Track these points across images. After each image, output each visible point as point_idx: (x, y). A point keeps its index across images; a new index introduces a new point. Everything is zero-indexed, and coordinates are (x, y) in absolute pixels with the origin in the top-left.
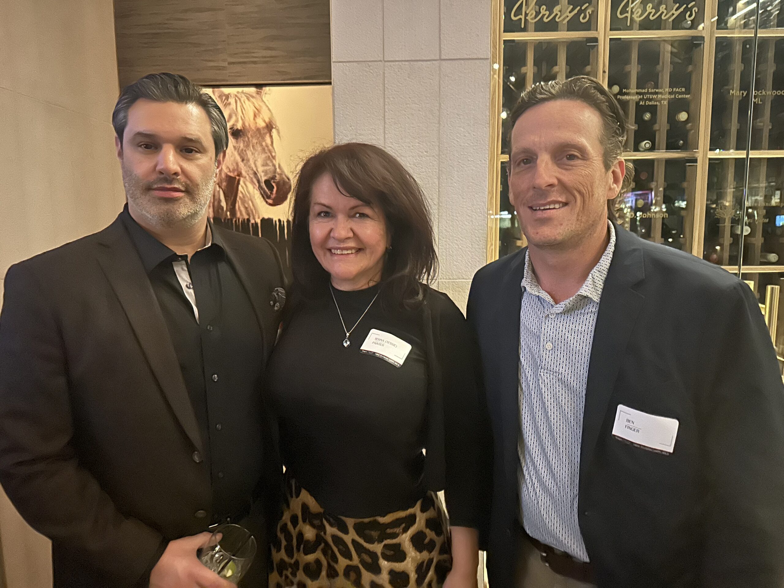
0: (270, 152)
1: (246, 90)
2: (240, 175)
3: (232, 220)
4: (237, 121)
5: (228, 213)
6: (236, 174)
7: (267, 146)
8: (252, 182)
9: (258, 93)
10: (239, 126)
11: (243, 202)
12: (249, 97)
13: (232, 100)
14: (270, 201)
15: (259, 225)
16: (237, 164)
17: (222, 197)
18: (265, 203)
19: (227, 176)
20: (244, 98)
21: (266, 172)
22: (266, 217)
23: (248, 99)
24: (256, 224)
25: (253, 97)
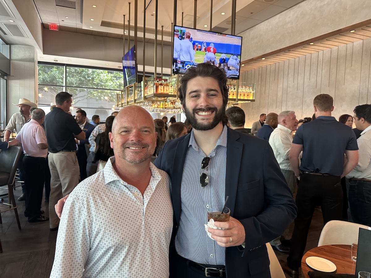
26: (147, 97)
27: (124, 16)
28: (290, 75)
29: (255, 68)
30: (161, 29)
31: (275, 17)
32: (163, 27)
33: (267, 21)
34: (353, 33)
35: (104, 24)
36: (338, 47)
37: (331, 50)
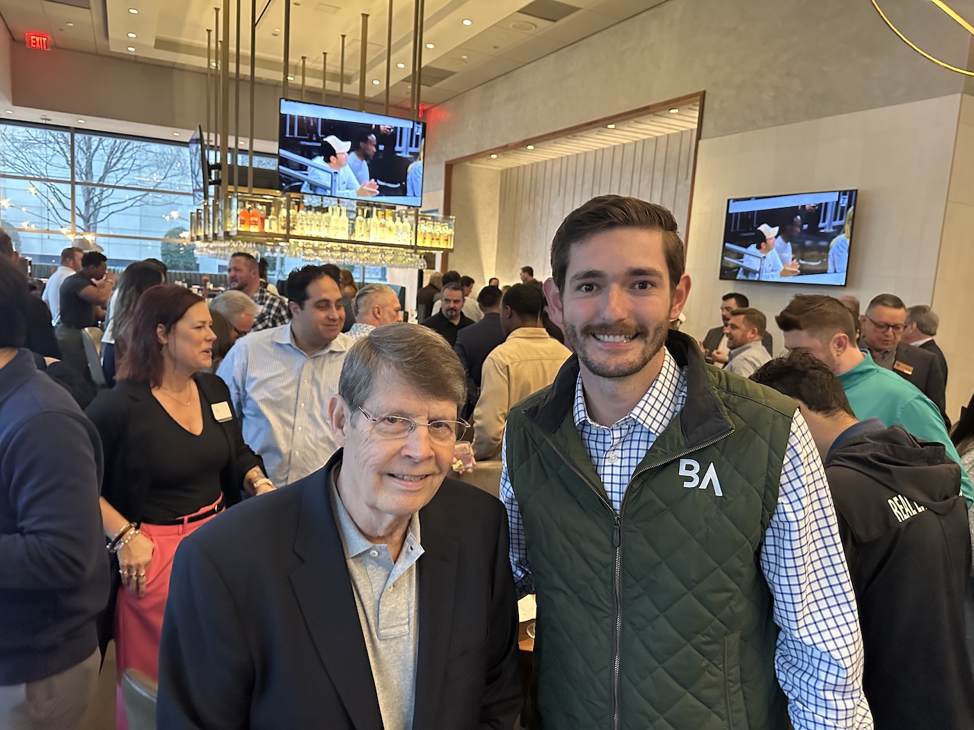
27: (209, 31)
30: (301, 62)
32: (306, 59)
34: (678, 114)
35: (161, 44)
36: (668, 135)
37: (657, 140)
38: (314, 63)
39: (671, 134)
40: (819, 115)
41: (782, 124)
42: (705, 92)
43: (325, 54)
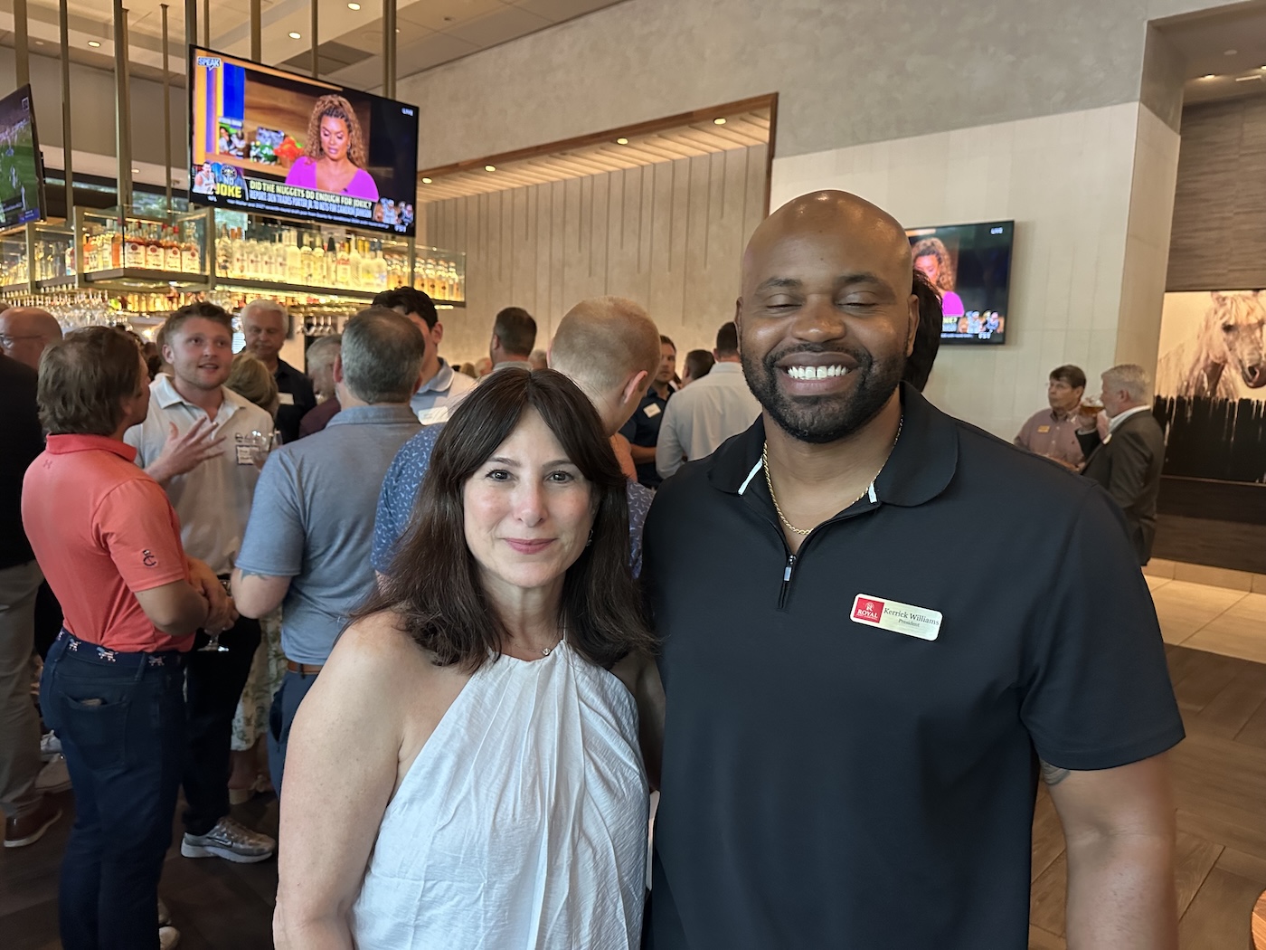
0: (1258, 343)
1: (1243, 293)
2: (1225, 361)
3: (1210, 398)
4: (1230, 318)
5: (1209, 393)
6: (1222, 360)
7: (1256, 338)
8: (1236, 368)
9: (1254, 296)
10: (1232, 323)
11: (1225, 384)
12: (1245, 299)
13: (1228, 302)
14: (1251, 384)
15: (1237, 404)
16: (1224, 354)
17: (1205, 379)
18: (1245, 386)
19: (1212, 362)
20: (1240, 300)
21: (1251, 361)
22: (1245, 397)
23: (1244, 301)
24: (1234, 403)
25: (1248, 298)
26: (93, 278)
28: (569, 229)
29: (468, 194)
31: (519, 43)
33: (496, 50)
34: (722, 126)
36: (691, 158)
37: (674, 165)
38: (139, 21)
39: (695, 157)
40: (949, 127)
41: (896, 138)
42: (776, 95)
43: (165, 7)
